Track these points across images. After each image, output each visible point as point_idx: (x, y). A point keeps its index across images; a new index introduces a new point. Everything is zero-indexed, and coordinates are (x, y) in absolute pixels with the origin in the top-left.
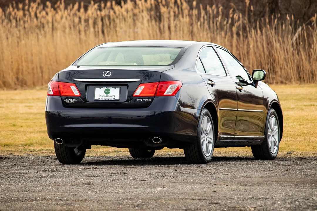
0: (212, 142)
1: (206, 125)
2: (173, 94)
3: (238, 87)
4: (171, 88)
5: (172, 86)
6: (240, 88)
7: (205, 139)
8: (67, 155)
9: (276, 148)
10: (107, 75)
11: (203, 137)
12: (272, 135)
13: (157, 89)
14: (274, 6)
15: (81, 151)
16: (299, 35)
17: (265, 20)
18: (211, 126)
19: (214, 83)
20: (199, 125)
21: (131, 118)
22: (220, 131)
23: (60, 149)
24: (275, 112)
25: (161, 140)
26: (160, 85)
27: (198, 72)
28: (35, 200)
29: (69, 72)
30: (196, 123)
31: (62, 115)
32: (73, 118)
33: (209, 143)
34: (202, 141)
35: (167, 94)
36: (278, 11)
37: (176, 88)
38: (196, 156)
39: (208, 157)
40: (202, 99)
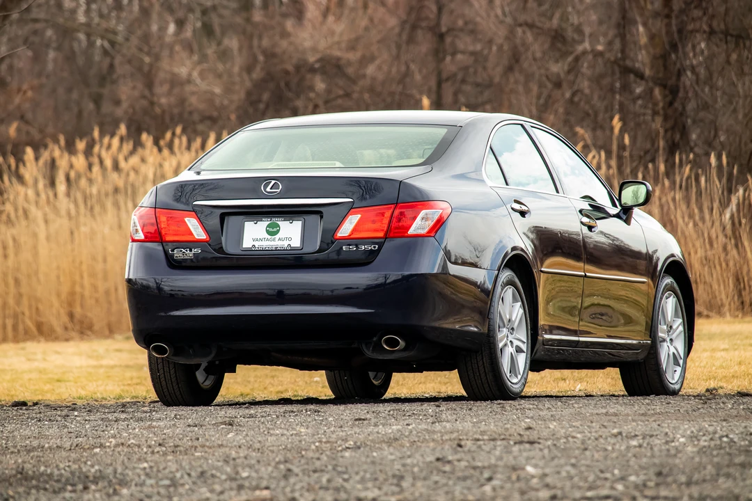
0: (525, 350)
1: (510, 309)
2: (430, 231)
3: (585, 220)
4: (425, 219)
5: (426, 214)
6: (590, 224)
7: (509, 342)
8: (180, 386)
9: (679, 369)
10: (271, 189)
11: (502, 337)
12: (668, 340)
13: (390, 222)
14: (678, 137)
15: (212, 378)
16: (738, 205)
17: (656, 169)
18: (521, 311)
19: (527, 209)
20: (492, 308)
21: (330, 293)
22: (542, 321)
23: (161, 371)
24: (675, 285)
25: (402, 344)
26: (397, 212)
27: (489, 183)
28: (100, 447)
29: (182, 185)
30: (486, 303)
31: (166, 288)
32: (192, 295)
33: (517, 351)
34: (501, 345)
35: (415, 233)
36: (688, 149)
37: (436, 217)
38: (488, 382)
39: (516, 384)
40: (498, 244)
